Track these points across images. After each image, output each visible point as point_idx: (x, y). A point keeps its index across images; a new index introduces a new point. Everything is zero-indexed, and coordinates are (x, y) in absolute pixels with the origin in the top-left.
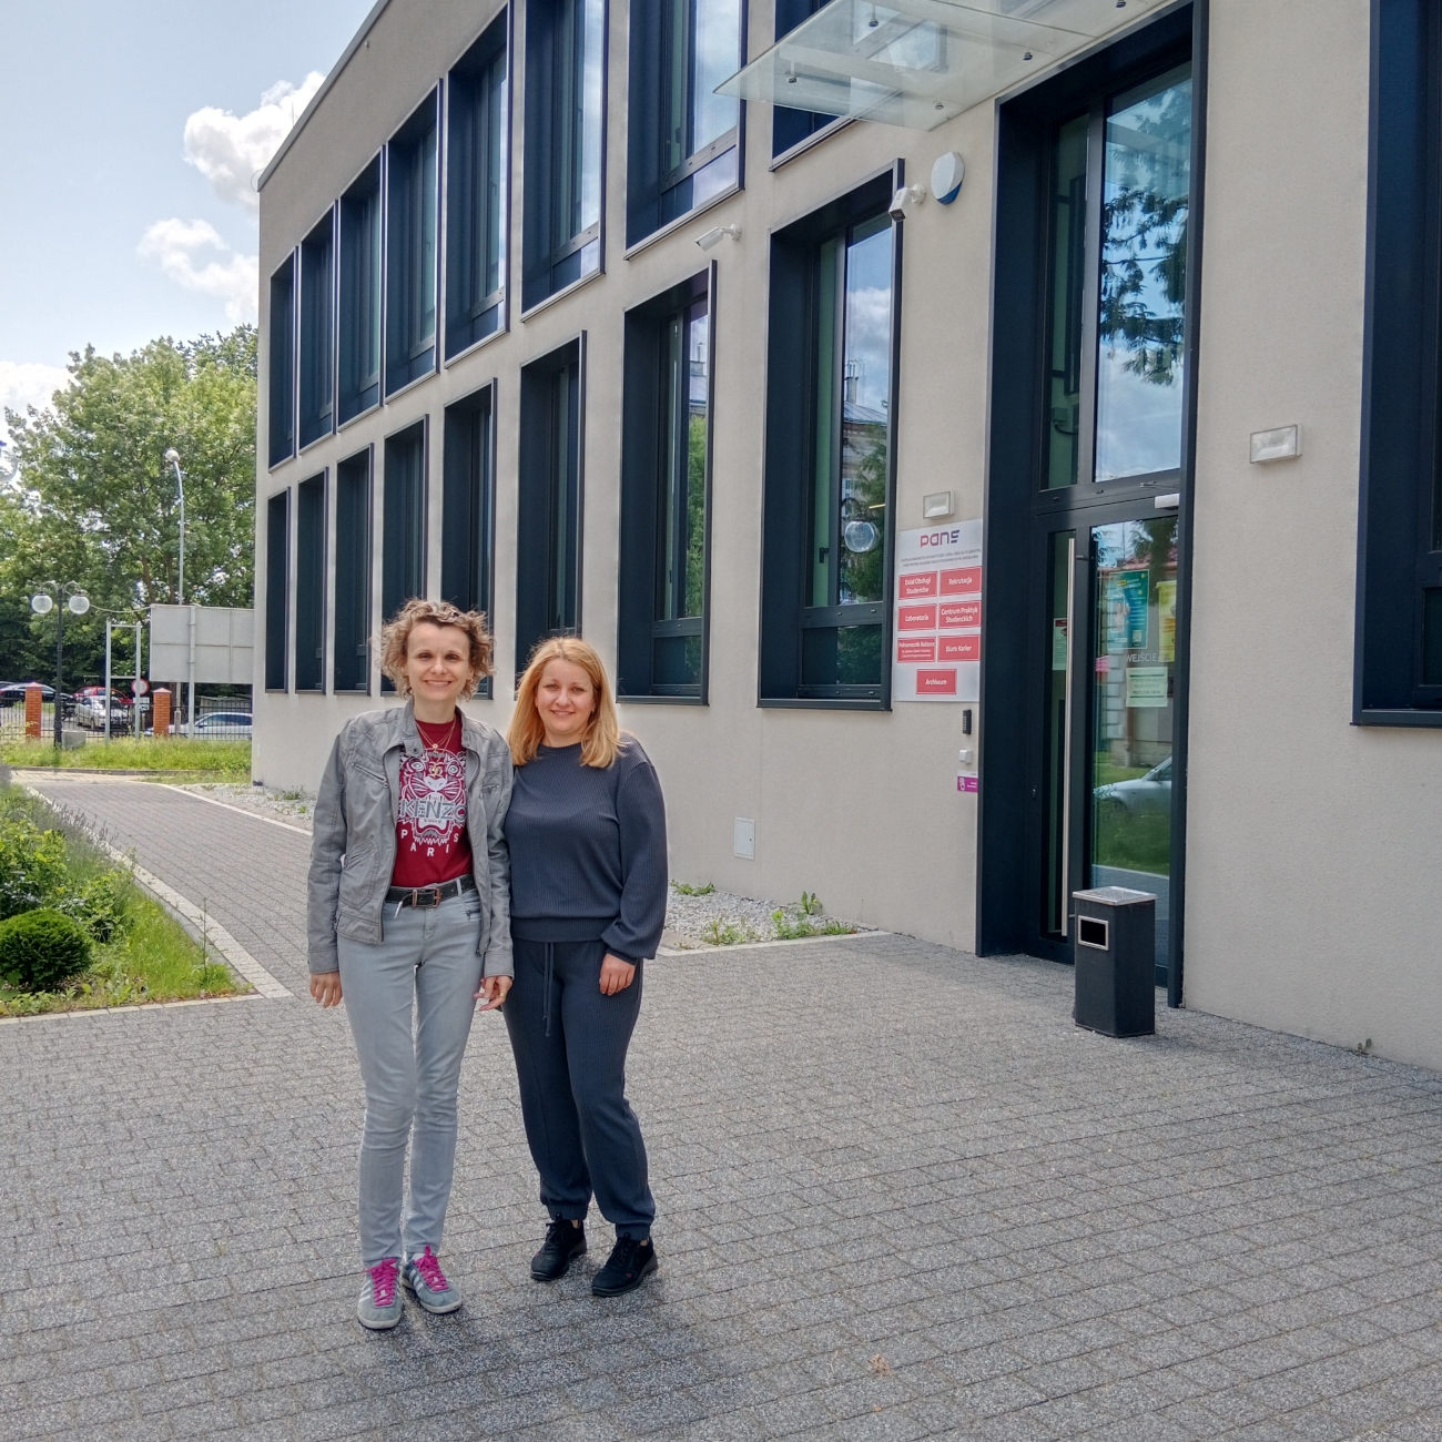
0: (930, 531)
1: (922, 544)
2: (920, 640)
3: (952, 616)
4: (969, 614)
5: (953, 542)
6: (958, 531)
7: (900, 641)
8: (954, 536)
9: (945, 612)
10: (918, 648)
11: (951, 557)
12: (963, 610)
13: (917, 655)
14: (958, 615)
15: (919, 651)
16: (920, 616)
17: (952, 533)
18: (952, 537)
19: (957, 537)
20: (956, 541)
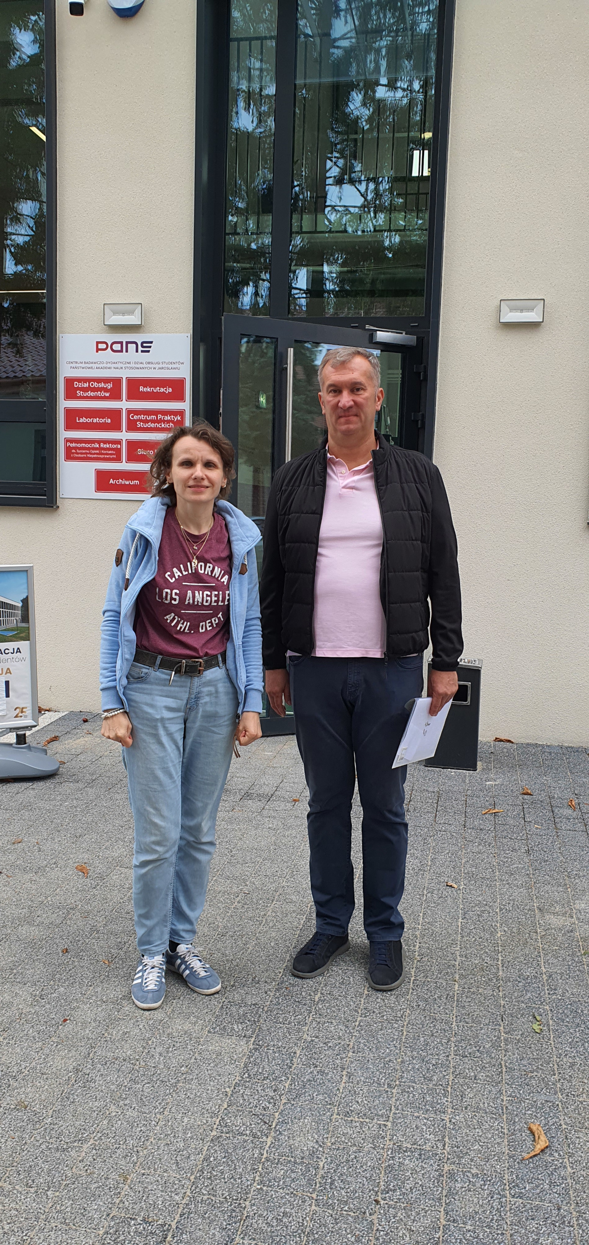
0: (110, 338)
1: (98, 350)
2: (99, 442)
3: (146, 421)
4: (168, 422)
5: (142, 351)
6: (151, 342)
7: (67, 440)
8: (146, 346)
9: (135, 417)
10: (96, 449)
11: (141, 366)
12: (160, 416)
13: (95, 456)
14: (153, 421)
15: (98, 452)
16: (98, 419)
17: (143, 343)
18: (143, 347)
19: (150, 347)
20: (148, 351)
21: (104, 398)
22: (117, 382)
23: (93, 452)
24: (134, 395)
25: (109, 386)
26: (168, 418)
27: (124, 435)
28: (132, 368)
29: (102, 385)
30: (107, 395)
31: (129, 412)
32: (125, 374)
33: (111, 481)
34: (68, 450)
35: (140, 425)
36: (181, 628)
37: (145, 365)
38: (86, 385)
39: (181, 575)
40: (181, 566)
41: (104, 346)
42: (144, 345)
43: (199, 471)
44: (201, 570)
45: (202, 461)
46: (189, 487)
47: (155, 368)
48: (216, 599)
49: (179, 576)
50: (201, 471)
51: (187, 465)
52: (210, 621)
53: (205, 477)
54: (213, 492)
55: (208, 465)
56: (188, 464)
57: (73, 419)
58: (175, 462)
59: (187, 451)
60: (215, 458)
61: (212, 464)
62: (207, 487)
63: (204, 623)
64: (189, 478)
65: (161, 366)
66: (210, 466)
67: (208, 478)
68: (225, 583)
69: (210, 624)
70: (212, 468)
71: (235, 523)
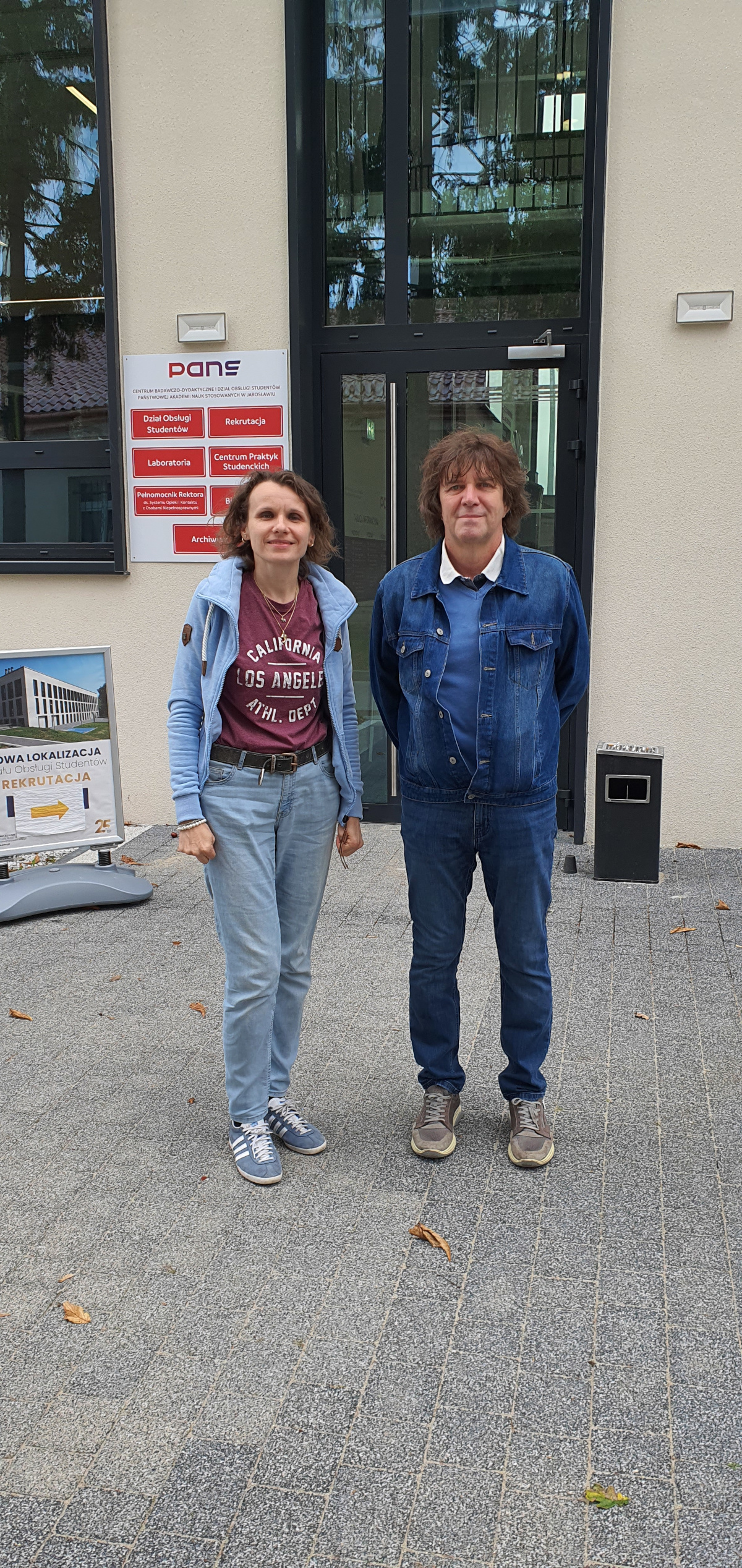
0: (186, 359)
1: (172, 374)
2: (177, 490)
3: (235, 462)
5: (227, 374)
6: (238, 362)
7: (138, 490)
8: (232, 368)
9: (221, 458)
10: (173, 499)
11: (227, 392)
12: (251, 456)
13: (173, 508)
14: (243, 462)
15: (175, 503)
16: (174, 461)
17: (227, 363)
18: (228, 368)
19: (237, 368)
20: (235, 374)
21: (182, 435)
22: (197, 414)
23: (170, 503)
24: (219, 430)
25: (187, 419)
26: (261, 457)
27: (208, 481)
28: (216, 396)
29: (178, 418)
30: (185, 430)
31: (214, 451)
32: (206, 404)
33: (194, 539)
34: (139, 502)
35: (226, 467)
36: (266, 715)
37: (231, 392)
38: (158, 419)
39: (265, 653)
40: (266, 642)
41: (179, 369)
42: (230, 365)
43: (281, 523)
44: (288, 647)
45: (285, 510)
46: (269, 543)
47: (243, 395)
48: (308, 681)
49: (263, 654)
50: (284, 523)
51: (266, 516)
52: (301, 708)
53: (288, 530)
54: (299, 550)
55: (292, 516)
56: (268, 514)
57: (144, 462)
58: (252, 514)
59: (266, 499)
60: (300, 508)
61: (297, 516)
62: (291, 543)
63: (294, 711)
64: (270, 531)
65: (251, 391)
66: (295, 518)
67: (292, 532)
68: (318, 662)
69: (302, 713)
70: (296, 521)
71: (325, 587)
